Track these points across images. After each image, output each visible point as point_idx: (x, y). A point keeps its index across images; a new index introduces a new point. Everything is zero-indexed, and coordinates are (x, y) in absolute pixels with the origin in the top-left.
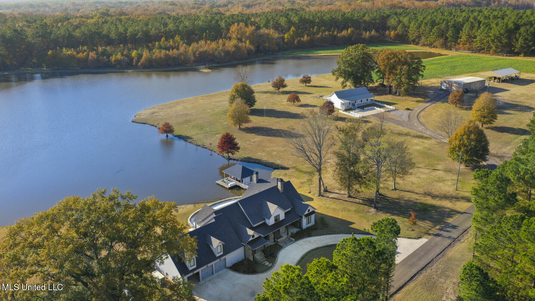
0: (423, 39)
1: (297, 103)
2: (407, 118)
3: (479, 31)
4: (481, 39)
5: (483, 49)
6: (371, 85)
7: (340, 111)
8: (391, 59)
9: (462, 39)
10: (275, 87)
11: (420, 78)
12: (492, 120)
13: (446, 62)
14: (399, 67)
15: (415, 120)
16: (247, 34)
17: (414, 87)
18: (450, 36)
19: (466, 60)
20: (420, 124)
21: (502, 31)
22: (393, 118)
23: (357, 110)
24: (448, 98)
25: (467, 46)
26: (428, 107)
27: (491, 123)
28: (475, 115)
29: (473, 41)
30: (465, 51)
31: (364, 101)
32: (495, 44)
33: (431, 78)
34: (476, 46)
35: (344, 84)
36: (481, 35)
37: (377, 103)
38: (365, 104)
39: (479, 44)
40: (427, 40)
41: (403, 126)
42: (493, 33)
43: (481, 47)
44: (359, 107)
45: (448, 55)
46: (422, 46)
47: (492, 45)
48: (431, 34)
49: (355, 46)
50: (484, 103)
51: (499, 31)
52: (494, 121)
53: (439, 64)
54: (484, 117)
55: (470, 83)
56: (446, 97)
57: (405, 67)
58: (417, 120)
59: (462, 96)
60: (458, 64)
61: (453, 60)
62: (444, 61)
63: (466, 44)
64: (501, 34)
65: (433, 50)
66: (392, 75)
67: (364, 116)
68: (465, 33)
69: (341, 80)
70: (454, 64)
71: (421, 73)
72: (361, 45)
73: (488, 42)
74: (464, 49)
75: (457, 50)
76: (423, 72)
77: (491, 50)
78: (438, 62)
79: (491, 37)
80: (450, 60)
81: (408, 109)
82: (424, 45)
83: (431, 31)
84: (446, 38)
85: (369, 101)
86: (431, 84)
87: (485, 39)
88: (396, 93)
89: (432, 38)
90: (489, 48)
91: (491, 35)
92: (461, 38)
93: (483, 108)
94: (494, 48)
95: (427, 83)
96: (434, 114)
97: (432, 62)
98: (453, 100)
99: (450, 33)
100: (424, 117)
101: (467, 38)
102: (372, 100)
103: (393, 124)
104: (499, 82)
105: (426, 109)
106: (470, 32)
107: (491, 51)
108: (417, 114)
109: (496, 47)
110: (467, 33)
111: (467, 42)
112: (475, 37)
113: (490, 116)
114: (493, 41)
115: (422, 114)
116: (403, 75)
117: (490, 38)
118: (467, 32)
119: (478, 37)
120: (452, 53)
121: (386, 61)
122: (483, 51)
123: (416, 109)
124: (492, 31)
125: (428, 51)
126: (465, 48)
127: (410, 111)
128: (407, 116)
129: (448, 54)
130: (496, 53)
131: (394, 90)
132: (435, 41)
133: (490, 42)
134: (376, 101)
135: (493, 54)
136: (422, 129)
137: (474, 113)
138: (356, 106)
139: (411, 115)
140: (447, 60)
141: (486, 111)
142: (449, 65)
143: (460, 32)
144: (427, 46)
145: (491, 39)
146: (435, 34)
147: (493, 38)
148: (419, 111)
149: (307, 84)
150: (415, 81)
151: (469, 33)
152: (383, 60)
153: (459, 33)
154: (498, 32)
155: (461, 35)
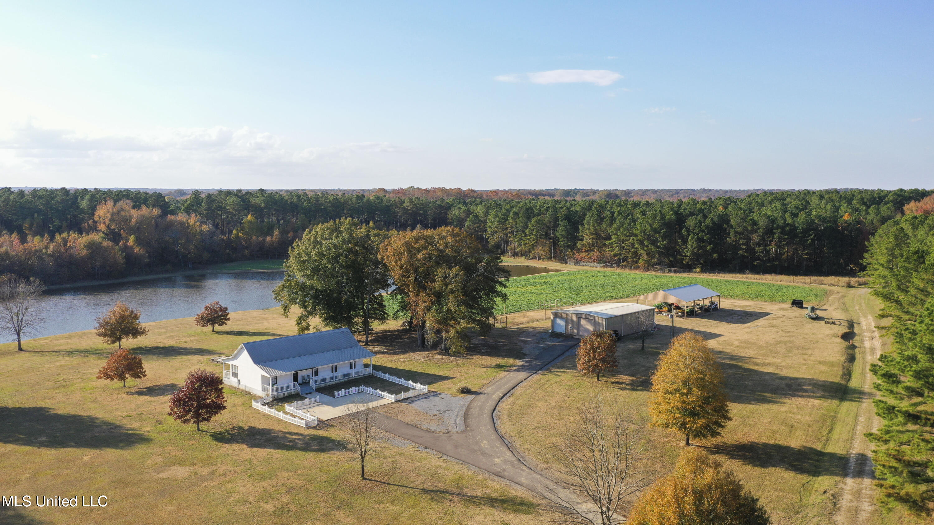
0: (514, 241)
1: (131, 381)
2: (460, 420)
3: (614, 225)
4: (619, 240)
5: (625, 259)
6: (377, 326)
7: (256, 405)
8: (419, 251)
9: (584, 242)
10: (105, 336)
11: (498, 300)
12: (716, 423)
13: (559, 281)
14: (439, 272)
15: (485, 427)
16: (133, 221)
17: (487, 329)
18: (561, 235)
19: (598, 278)
20: (498, 444)
21: (656, 225)
22: (414, 422)
23: (307, 401)
24: (575, 356)
25: (595, 253)
26: (524, 384)
27: (715, 434)
28: (665, 407)
29: (605, 244)
30: (592, 264)
31: (344, 370)
32: (645, 248)
33: (530, 310)
34: (612, 254)
35: (304, 324)
36: (619, 233)
37: (380, 374)
38: (345, 379)
39: (616, 250)
40: (520, 245)
41: (442, 453)
42: (640, 229)
43: (621, 254)
44: (320, 390)
45: (561, 271)
46: (512, 256)
47: (642, 252)
48: (527, 231)
49: (331, 223)
50: (687, 366)
51: (651, 225)
52: (723, 427)
53: (545, 283)
54: (693, 414)
55: (622, 316)
56: (567, 354)
57: (454, 270)
58: (490, 427)
59: (610, 349)
60: (584, 284)
61: (572, 277)
62: (554, 279)
63: (592, 251)
64: (655, 231)
65: (533, 263)
66: (422, 294)
67: (324, 418)
68: (589, 229)
69: (296, 311)
70: (575, 284)
71: (499, 288)
72: (348, 221)
73: (633, 246)
74: (590, 260)
75: (577, 262)
76: (505, 286)
77: (640, 261)
78: (543, 281)
79: (636, 235)
80: (567, 278)
81: (466, 391)
82: (516, 254)
83: (527, 228)
84: (556, 240)
85: (359, 368)
86: (529, 322)
87: (626, 240)
88: (435, 346)
89: (528, 242)
90: (636, 257)
91: (636, 231)
92: (582, 240)
93: (685, 384)
94: (644, 256)
95: (521, 320)
96: (540, 404)
97: (532, 281)
98: (590, 361)
99: (561, 231)
100: (510, 415)
101: (593, 238)
102: (367, 366)
103: (410, 448)
104: (682, 317)
105: (518, 390)
106: (598, 228)
107: (641, 263)
108: (490, 405)
109: (648, 254)
110: (592, 230)
111: (593, 246)
112: (608, 238)
113: (709, 409)
114: (642, 243)
115: (504, 406)
116: (452, 292)
117: (635, 238)
118: (591, 228)
119: (613, 237)
120: (570, 267)
121: (405, 258)
122: (625, 263)
123: (489, 390)
124: (638, 225)
125: (524, 264)
126: (591, 258)
127: (470, 397)
128: (462, 413)
129: (562, 269)
130: (649, 266)
131: (430, 337)
132: (534, 247)
133: (636, 246)
134: (377, 368)
135: (646, 269)
136: (506, 461)
137: (660, 400)
138: (313, 385)
139: (474, 411)
140: (560, 278)
141: (695, 391)
142: (567, 285)
143: (580, 227)
144: (522, 255)
145: (638, 240)
146: (534, 233)
147: (640, 238)
148: (496, 396)
149: (217, 328)
150: (488, 312)
151: (595, 230)
152: (399, 255)
153: (577, 230)
154: (648, 226)
155: (581, 234)
